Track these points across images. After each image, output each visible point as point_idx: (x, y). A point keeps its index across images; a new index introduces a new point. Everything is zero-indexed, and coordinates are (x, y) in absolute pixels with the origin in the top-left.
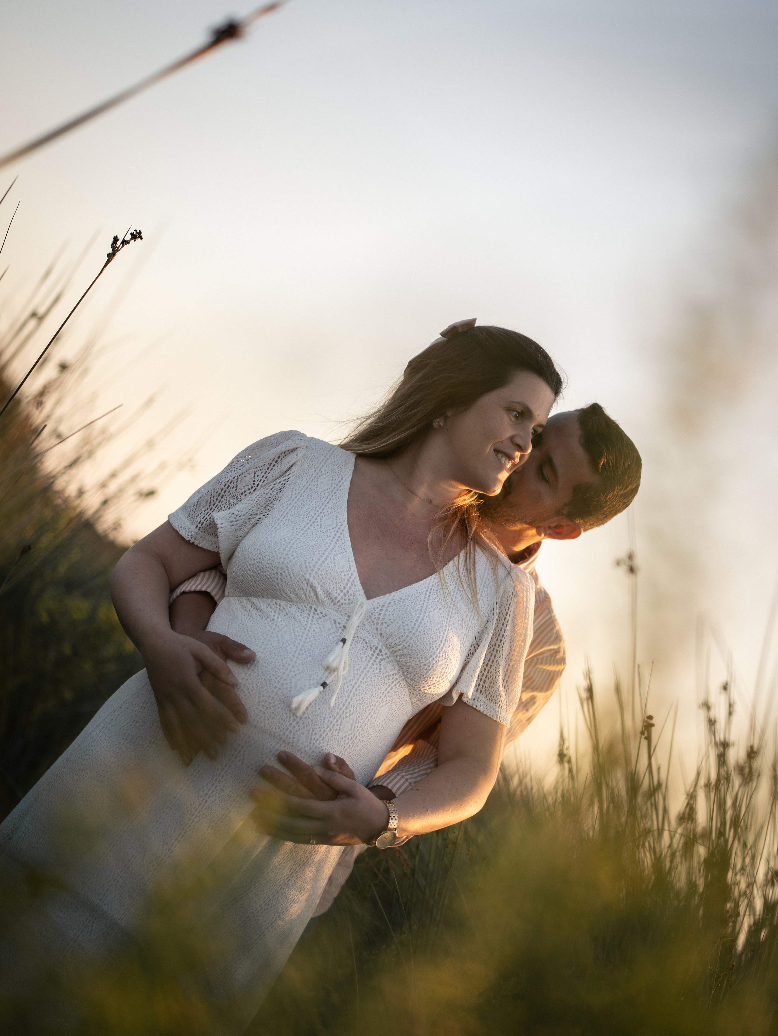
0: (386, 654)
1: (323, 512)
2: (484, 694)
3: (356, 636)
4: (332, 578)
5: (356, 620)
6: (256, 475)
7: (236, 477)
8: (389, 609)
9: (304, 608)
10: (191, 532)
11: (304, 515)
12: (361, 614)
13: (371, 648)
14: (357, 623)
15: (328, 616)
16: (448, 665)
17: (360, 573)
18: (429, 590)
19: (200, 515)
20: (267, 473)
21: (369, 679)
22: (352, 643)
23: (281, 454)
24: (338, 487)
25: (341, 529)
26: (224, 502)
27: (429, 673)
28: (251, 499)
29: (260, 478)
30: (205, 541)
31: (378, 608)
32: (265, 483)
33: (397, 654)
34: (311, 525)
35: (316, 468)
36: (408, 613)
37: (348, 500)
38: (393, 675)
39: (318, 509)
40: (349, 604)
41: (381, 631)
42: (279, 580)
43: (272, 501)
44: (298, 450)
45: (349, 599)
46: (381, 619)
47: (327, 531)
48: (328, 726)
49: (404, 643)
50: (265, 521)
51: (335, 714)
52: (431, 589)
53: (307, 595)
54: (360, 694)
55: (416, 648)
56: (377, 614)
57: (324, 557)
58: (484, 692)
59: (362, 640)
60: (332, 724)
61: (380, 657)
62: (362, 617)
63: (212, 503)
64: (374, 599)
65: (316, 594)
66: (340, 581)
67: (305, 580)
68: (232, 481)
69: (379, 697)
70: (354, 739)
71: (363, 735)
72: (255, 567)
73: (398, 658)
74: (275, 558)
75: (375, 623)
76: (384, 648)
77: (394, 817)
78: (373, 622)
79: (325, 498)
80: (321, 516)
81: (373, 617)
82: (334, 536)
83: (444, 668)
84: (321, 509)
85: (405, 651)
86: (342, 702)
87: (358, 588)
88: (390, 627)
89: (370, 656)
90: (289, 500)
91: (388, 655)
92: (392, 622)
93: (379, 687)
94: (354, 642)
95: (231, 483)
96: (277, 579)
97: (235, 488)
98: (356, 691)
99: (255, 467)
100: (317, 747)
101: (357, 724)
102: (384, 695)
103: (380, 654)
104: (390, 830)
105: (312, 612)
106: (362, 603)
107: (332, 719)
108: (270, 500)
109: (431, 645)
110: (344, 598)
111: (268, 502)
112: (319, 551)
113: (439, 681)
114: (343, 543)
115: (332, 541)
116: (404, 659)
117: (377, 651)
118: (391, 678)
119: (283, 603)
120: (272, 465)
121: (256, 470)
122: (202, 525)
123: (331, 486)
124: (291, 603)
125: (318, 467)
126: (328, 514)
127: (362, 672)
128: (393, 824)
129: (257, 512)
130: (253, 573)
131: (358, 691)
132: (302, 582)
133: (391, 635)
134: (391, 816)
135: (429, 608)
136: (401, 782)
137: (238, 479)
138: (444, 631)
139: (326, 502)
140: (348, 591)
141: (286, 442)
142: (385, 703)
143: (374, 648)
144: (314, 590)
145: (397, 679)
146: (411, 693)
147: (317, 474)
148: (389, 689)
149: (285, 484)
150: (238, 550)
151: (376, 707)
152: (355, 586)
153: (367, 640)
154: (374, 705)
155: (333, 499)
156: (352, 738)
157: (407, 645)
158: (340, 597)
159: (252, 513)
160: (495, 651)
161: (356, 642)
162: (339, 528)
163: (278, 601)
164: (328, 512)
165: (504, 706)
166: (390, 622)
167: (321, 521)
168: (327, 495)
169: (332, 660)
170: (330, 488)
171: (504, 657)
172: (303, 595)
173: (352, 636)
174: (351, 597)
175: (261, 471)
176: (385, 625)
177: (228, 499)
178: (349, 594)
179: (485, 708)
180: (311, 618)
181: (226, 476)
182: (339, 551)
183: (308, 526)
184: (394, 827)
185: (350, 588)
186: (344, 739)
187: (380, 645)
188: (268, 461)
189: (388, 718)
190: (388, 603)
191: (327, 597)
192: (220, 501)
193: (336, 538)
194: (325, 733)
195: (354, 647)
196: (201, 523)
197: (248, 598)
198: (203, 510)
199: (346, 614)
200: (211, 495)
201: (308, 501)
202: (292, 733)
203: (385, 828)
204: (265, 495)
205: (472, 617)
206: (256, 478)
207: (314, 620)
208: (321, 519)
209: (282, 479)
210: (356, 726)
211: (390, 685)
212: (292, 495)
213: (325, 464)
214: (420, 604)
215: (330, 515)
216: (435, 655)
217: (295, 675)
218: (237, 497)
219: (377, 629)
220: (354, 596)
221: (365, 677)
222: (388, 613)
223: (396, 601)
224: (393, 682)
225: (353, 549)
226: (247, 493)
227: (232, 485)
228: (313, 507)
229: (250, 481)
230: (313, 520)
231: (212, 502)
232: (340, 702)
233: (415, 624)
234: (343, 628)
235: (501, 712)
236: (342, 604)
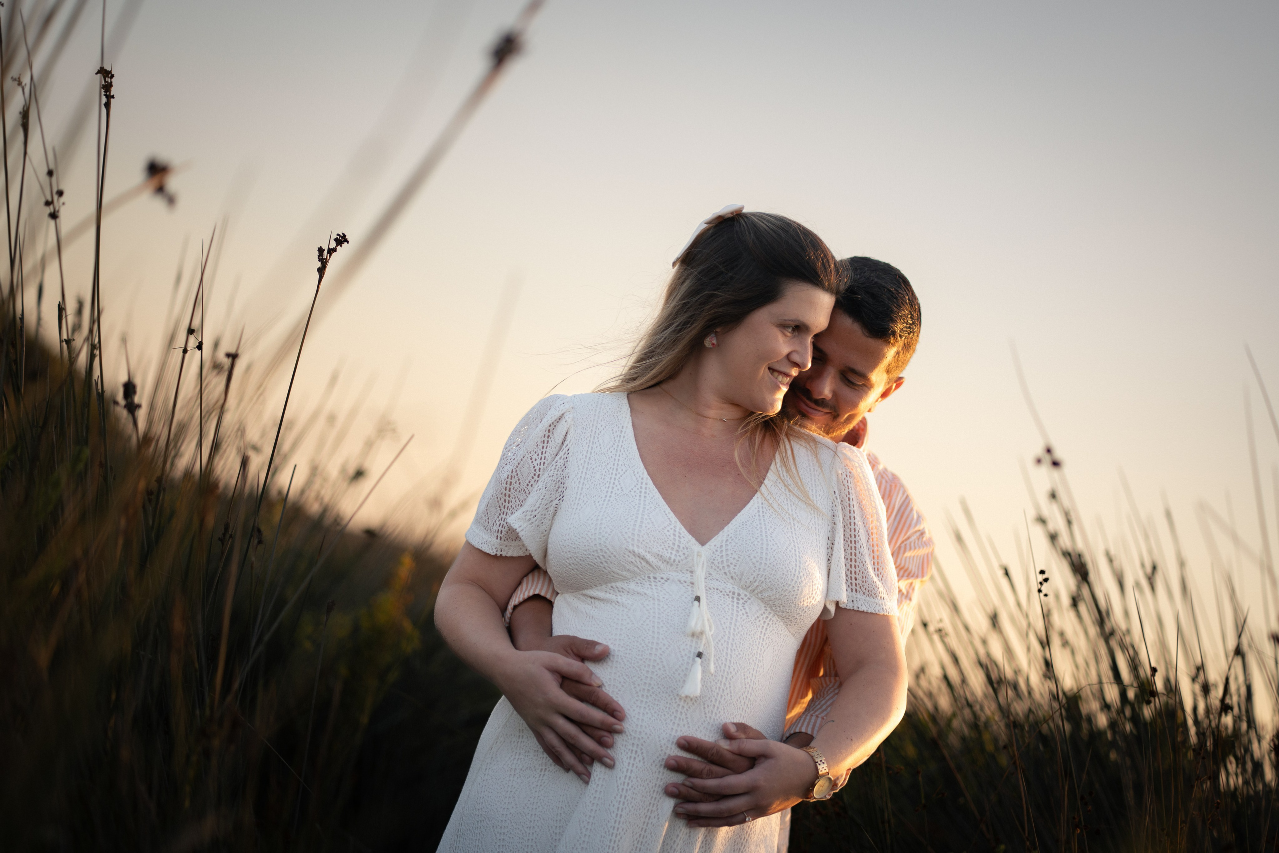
0: (746, 595)
1: (617, 473)
2: (861, 592)
3: (708, 588)
4: (656, 539)
5: (700, 573)
6: (533, 460)
7: (514, 471)
8: (729, 547)
9: (642, 580)
10: (494, 545)
11: (600, 484)
12: (703, 564)
13: (728, 595)
14: (703, 575)
15: (671, 579)
16: (813, 581)
17: (682, 521)
18: (761, 510)
19: (495, 524)
20: (544, 453)
21: (740, 628)
22: (707, 596)
23: (550, 426)
24: (622, 439)
25: (644, 483)
26: (513, 500)
27: (798, 598)
28: (539, 487)
29: (538, 461)
30: (512, 549)
31: (717, 551)
32: (546, 464)
33: (756, 592)
34: (612, 492)
35: (591, 428)
36: (750, 544)
37: (638, 449)
38: (762, 615)
39: (611, 471)
40: (686, 558)
41: (730, 573)
42: (604, 563)
43: (561, 480)
44: (565, 415)
45: (684, 554)
46: (725, 562)
47: (630, 491)
48: (718, 694)
49: (759, 578)
50: (564, 505)
51: (720, 678)
52: (762, 507)
53: (640, 567)
54: (738, 648)
55: (774, 578)
56: (719, 558)
57: (639, 520)
58: (860, 590)
59: (716, 590)
60: (721, 689)
61: (741, 601)
62: (705, 566)
63: (502, 507)
64: (709, 543)
65: (647, 562)
66: (666, 539)
67: (630, 552)
68: (512, 476)
69: (757, 642)
70: (749, 696)
71: (757, 689)
72: (573, 560)
73: (760, 595)
74: (590, 541)
75: (721, 567)
76: (741, 590)
77: (821, 761)
78: (718, 567)
79: (614, 457)
80: (617, 477)
81: (716, 562)
82: (639, 494)
83: (810, 586)
84: (615, 470)
85: (764, 585)
86: (722, 663)
87: (688, 539)
88: (738, 566)
89: (731, 603)
90: (578, 473)
91: (748, 596)
92: (738, 561)
93: (753, 632)
94: (709, 595)
95: (511, 479)
96: (601, 562)
97: (518, 482)
98: (732, 647)
99: (529, 452)
100: (714, 719)
101: (746, 680)
102: (762, 638)
103: (740, 597)
104: (823, 776)
105: (652, 582)
106: (698, 552)
107: (719, 684)
108: (559, 481)
109: (788, 569)
110: (678, 555)
111: (558, 484)
112: (631, 516)
113: (811, 602)
114: (652, 498)
115: (640, 500)
116: (766, 594)
117: (736, 596)
118: (761, 618)
119: (620, 584)
120: (546, 442)
121: (531, 455)
122: (501, 533)
123: (615, 440)
124: (626, 581)
125: (593, 425)
126: (624, 473)
127: (731, 623)
128: (823, 769)
129: (551, 499)
130: (574, 565)
131: (734, 646)
132: (629, 556)
133: (742, 574)
134: (817, 762)
135: (769, 530)
136: (813, 721)
137: (516, 471)
138: (794, 548)
139: (617, 460)
140: (679, 546)
141: (549, 413)
142: (766, 647)
143: (731, 595)
144: (643, 559)
145: (767, 617)
146: (787, 625)
147: (595, 434)
148: (764, 631)
149: (567, 458)
150: (549, 546)
151: (759, 655)
152: (684, 537)
153: (720, 588)
154: (756, 653)
155: (622, 454)
156: (746, 697)
157: (763, 579)
158: (673, 555)
159: (546, 502)
160: (853, 542)
161: (710, 594)
162: (642, 483)
163: (613, 584)
164: (622, 470)
165: (884, 595)
166: (735, 561)
167: (620, 484)
168: (614, 452)
169: (694, 624)
170: (614, 444)
171: (865, 545)
172: (636, 569)
173: (704, 590)
174: (685, 551)
175: (537, 454)
176: (732, 566)
177: (516, 496)
178: (681, 548)
179: (867, 605)
180: (654, 587)
181: (503, 472)
182: (651, 508)
183: (609, 494)
184: (826, 771)
185: (680, 542)
186: (739, 701)
187: (736, 589)
188: (539, 440)
189: (774, 660)
190: (724, 541)
191: (660, 560)
192: (509, 501)
193: (643, 495)
194: (718, 702)
195: (711, 600)
196: (500, 532)
197: (581, 592)
198: (496, 517)
199: (687, 570)
200: (497, 498)
201: (598, 467)
202: (684, 714)
203: (817, 776)
204: (551, 478)
205: (816, 518)
206: (534, 462)
207: (659, 588)
208: (619, 481)
209: (561, 453)
210: (746, 683)
211: (763, 627)
212: (578, 466)
213: (598, 418)
214: (758, 530)
215: (626, 473)
216: (796, 576)
217: (663, 652)
218: (524, 490)
219: (725, 573)
220: (687, 548)
221: (736, 628)
222: (729, 552)
223: (733, 536)
224: (765, 622)
225: (664, 498)
226: (532, 482)
227: (513, 481)
228: (606, 472)
229: (529, 468)
230: (611, 485)
231: (501, 505)
232: (720, 663)
233: (762, 553)
234: (691, 585)
235: (885, 603)
236: (679, 562)
